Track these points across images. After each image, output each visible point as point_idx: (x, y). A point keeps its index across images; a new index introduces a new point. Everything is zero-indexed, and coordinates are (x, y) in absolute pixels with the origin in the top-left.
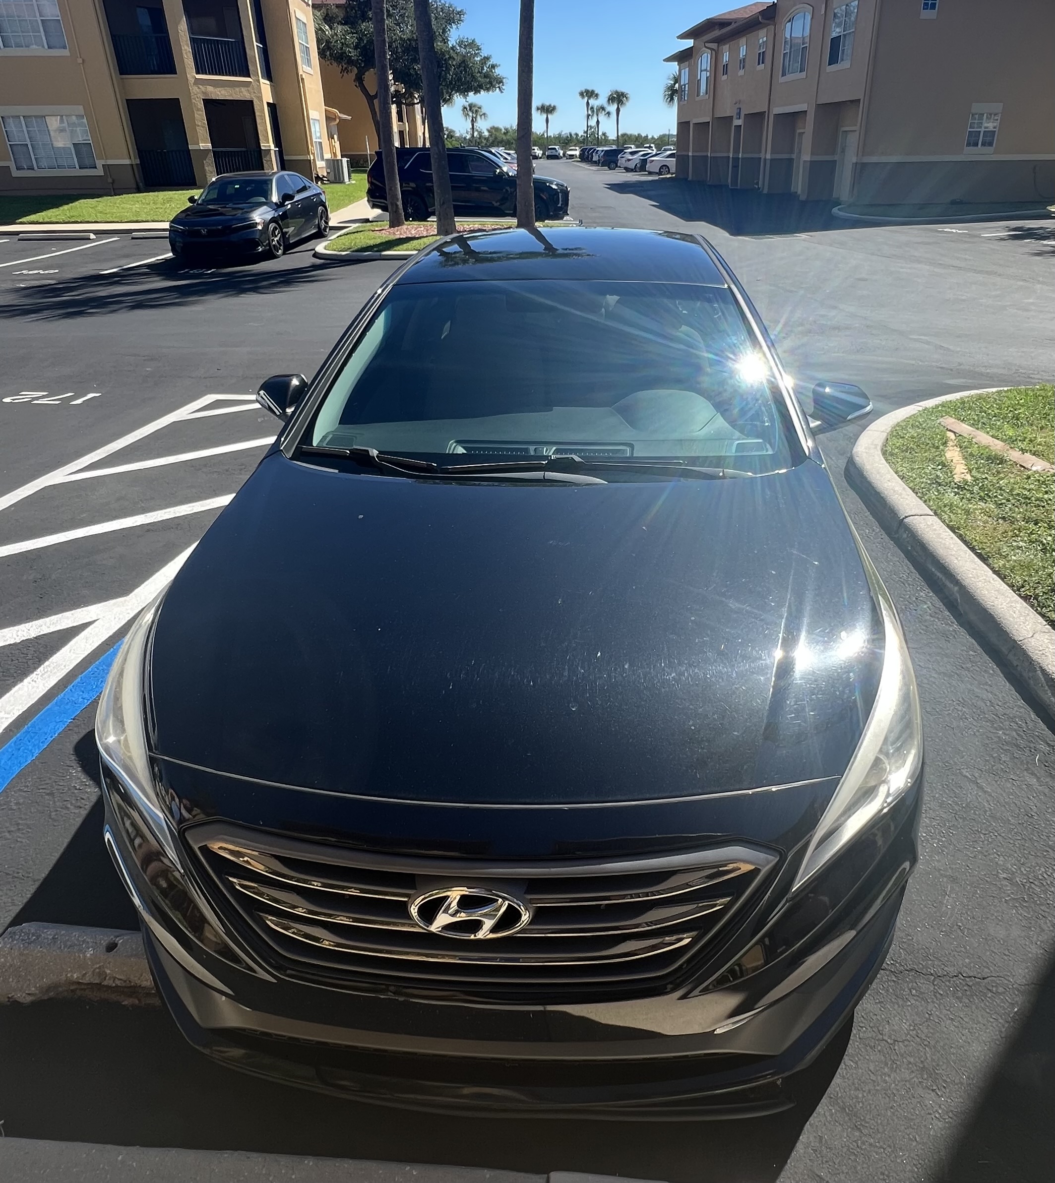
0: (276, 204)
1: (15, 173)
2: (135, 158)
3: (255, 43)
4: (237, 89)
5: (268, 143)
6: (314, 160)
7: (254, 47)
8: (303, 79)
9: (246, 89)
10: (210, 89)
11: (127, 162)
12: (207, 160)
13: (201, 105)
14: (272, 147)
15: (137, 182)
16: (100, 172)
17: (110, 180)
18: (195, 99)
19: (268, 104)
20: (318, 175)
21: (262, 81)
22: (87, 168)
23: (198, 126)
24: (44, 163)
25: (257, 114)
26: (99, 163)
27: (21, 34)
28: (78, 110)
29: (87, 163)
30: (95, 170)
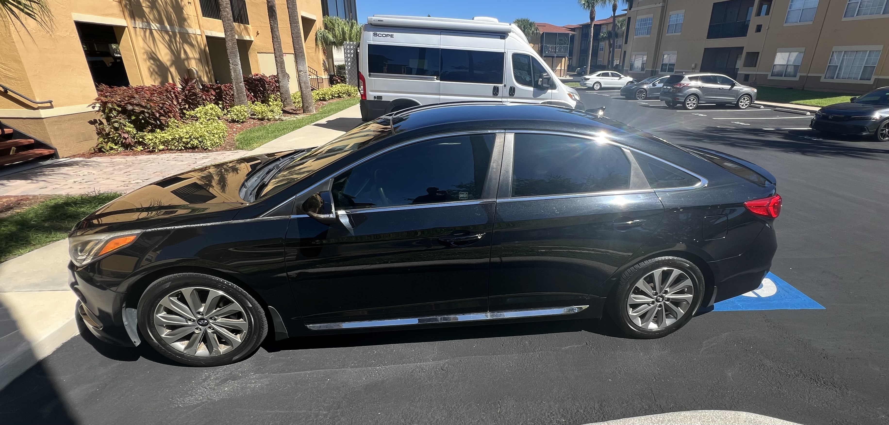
1: (823, 80)
16: (871, 82)
17: (874, 87)
22: (863, 79)
24: (841, 76)
26: (874, 77)
27: (871, 8)
28: (880, 47)
29: (866, 76)
30: (869, 81)
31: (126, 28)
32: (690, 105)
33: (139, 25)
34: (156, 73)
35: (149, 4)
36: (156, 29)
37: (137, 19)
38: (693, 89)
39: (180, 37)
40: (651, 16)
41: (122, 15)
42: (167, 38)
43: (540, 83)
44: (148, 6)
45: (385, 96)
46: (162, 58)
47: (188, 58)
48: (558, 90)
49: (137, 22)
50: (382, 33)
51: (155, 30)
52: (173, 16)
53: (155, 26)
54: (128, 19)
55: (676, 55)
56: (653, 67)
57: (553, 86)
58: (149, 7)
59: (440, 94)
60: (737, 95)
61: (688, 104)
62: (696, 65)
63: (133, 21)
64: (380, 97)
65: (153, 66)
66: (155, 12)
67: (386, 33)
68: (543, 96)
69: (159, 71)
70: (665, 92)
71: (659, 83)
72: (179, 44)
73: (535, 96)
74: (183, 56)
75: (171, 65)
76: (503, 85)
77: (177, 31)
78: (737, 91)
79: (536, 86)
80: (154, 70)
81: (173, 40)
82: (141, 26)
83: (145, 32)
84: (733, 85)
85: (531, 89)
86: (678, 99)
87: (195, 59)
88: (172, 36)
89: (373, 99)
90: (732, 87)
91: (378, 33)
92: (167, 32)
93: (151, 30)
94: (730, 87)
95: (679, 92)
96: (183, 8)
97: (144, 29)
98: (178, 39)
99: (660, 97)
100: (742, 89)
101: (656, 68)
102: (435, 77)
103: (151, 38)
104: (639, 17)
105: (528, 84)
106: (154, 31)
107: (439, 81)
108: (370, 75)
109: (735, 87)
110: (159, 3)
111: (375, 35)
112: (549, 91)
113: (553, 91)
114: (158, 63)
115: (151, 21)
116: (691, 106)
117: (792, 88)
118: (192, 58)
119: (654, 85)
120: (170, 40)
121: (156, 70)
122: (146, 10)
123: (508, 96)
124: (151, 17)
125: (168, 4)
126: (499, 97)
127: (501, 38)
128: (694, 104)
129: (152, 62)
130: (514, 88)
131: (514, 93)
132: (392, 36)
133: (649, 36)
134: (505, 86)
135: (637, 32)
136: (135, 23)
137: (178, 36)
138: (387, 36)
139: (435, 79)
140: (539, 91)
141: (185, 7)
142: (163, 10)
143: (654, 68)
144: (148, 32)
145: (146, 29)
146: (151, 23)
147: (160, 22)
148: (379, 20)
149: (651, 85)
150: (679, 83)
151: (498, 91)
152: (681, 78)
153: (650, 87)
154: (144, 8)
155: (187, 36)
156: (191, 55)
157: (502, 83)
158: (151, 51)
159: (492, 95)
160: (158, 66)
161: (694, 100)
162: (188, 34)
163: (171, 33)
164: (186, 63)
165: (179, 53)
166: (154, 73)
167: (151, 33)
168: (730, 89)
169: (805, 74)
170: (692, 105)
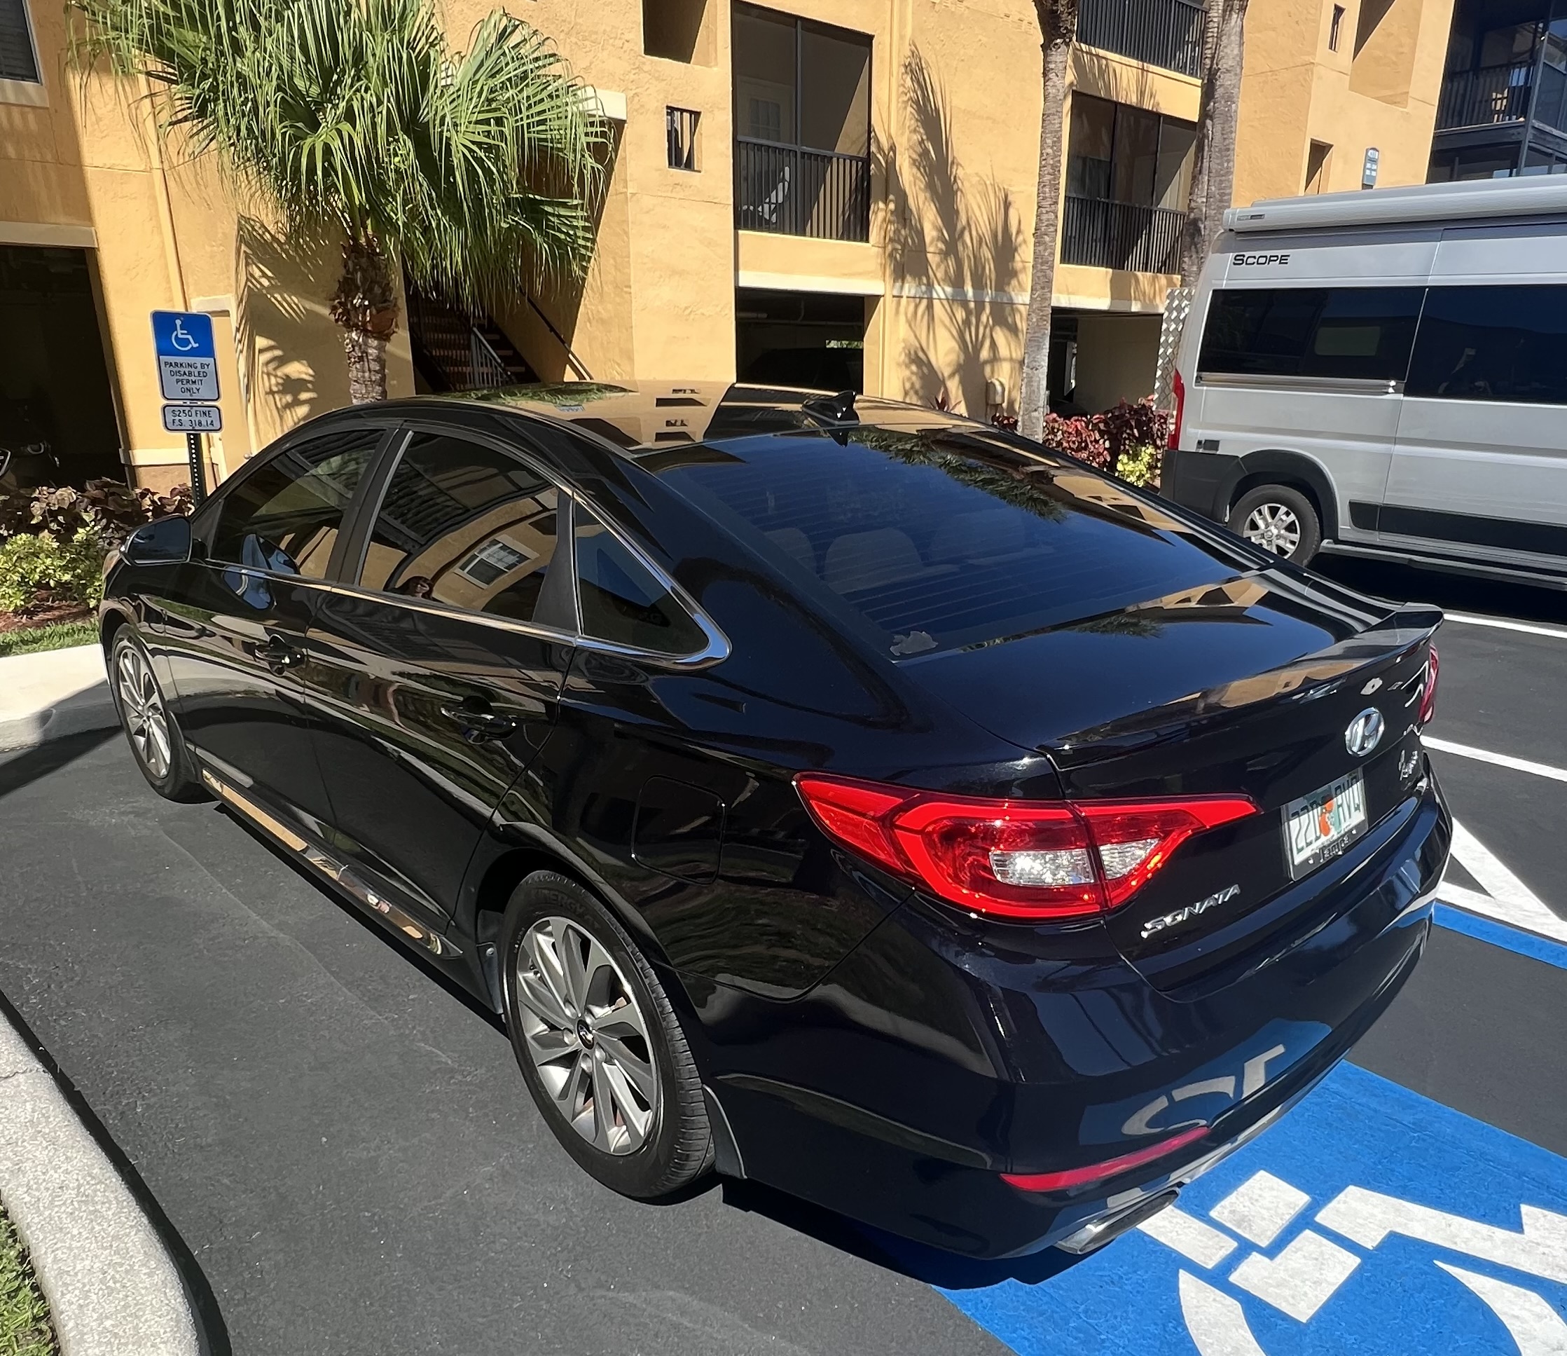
31: (882, 299)
33: (909, 291)
34: (916, 393)
35: (943, 247)
36: (943, 296)
37: (908, 278)
39: (991, 313)
41: (881, 273)
42: (960, 314)
44: (941, 250)
45: (1228, 440)
46: (937, 359)
47: (995, 359)
49: (906, 286)
50: (1257, 254)
51: (940, 299)
52: (990, 268)
53: (942, 291)
54: (889, 280)
58: (941, 252)
59: (1396, 441)
63: (898, 284)
64: (1214, 444)
65: (914, 378)
66: (951, 262)
67: (1268, 253)
69: (922, 388)
72: (985, 328)
74: (985, 354)
75: (952, 375)
77: (987, 300)
80: (913, 385)
81: (974, 320)
82: (912, 293)
83: (917, 307)
87: (1011, 359)
88: (974, 312)
89: (1195, 449)
91: (1247, 254)
92: (964, 303)
93: (930, 300)
96: (1016, 250)
97: (917, 299)
98: (984, 318)
102: (1393, 383)
103: (926, 317)
106: (936, 303)
107: (1401, 397)
108: (1199, 378)
110: (964, 243)
111: (1238, 261)
114: (926, 371)
115: (935, 282)
118: (1005, 360)
120: (967, 322)
121: (917, 386)
122: (933, 259)
124: (940, 275)
125: (984, 244)
129: (914, 368)
132: (1283, 260)
136: (902, 288)
137: (988, 310)
138: (1270, 260)
139: (1391, 390)
141: (1024, 246)
142: (968, 256)
144: (924, 302)
145: (921, 298)
146: (936, 286)
147: (957, 283)
148: (1252, 217)
154: (929, 256)
155: (1008, 309)
156: (1003, 351)
158: (918, 345)
160: (923, 377)
162: (1012, 304)
163: (972, 305)
164: (988, 369)
165: (978, 347)
166: (912, 393)
167: (930, 307)
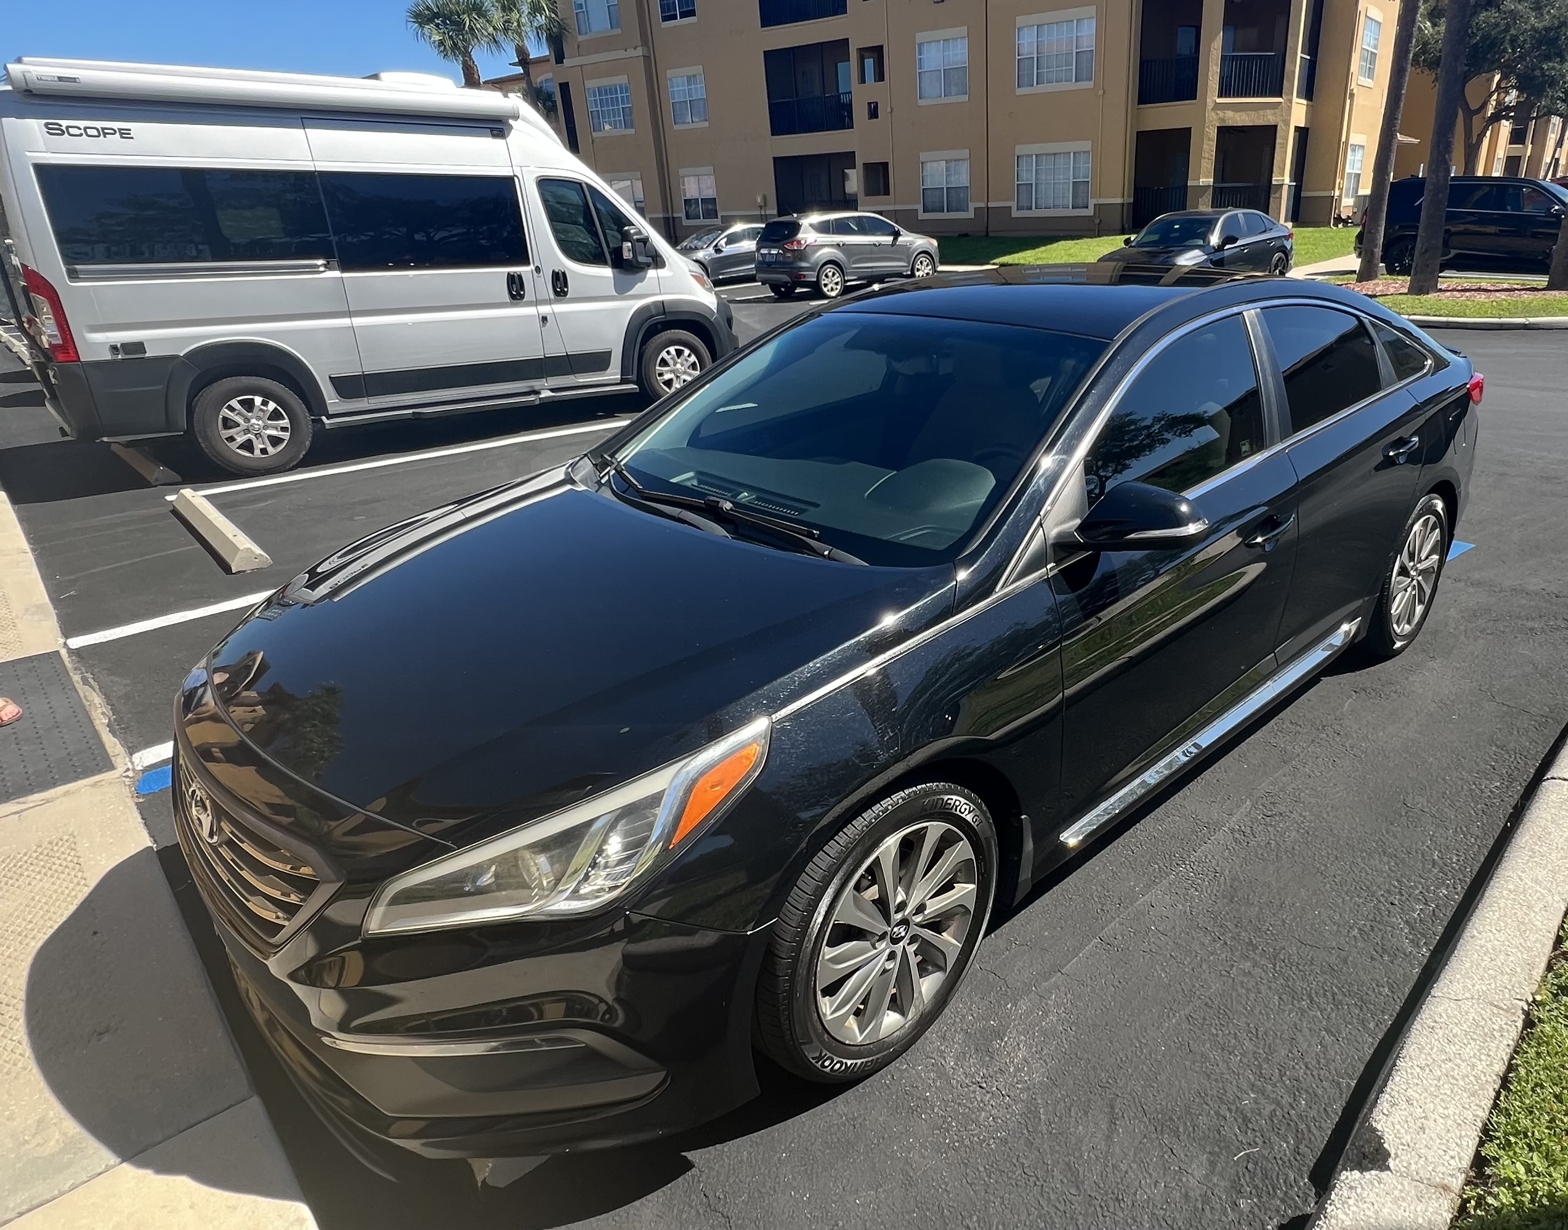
0: (1214, 247)
1: (1015, 214)
2: (1129, 196)
3: (1299, 54)
4: (1261, 112)
5: (1283, 177)
6: (1340, 196)
7: (1297, 58)
8: (1352, 95)
9: (1273, 111)
10: (1230, 114)
11: (1119, 201)
12: (1204, 198)
13: (1213, 134)
14: (1287, 180)
15: (1123, 225)
16: (1090, 212)
17: (1097, 221)
18: (1208, 127)
19: (1297, 129)
20: (1340, 215)
21: (1295, 99)
22: (1079, 208)
23: (1205, 158)
24: (1042, 203)
25: (1278, 141)
26: (1092, 203)
27: (1055, 69)
28: (1087, 145)
29: (1080, 202)
30: (1086, 210)
32: (829, 287)
38: (826, 250)
40: (622, 80)
43: (627, 255)
45: (152, 341)
48: (671, 270)
50: (82, 124)
55: (712, 177)
56: (665, 209)
57: (657, 261)
59: (350, 314)
60: (909, 256)
61: (826, 285)
62: (765, 198)
64: (138, 347)
68: (638, 288)
70: (769, 264)
71: (727, 244)
73: (622, 290)
76: (532, 267)
78: (906, 248)
79: (618, 263)
84: (896, 235)
85: (607, 272)
86: (804, 276)
89: (108, 356)
90: (895, 239)
91: (64, 123)
94: (891, 238)
95: (801, 260)
99: (758, 276)
100: (912, 243)
101: (672, 212)
102: (320, 262)
104: (591, 84)
105: (596, 258)
107: (337, 274)
108: (73, 275)
109: (900, 239)
111: (55, 131)
112: (651, 273)
113: (660, 271)
116: (832, 289)
117: (966, 235)
119: (718, 250)
123: (552, 296)
126: (530, 304)
127: (494, 136)
128: (837, 284)
130: (564, 274)
131: (566, 285)
132: (124, 134)
133: (632, 131)
134: (538, 269)
135: (596, 121)
138: (104, 132)
139: (322, 269)
140: (629, 277)
143: (668, 212)
148: (60, 78)
149: (711, 250)
150: (793, 239)
151: (522, 286)
152: (795, 228)
153: (710, 255)
157: (529, 264)
159: (507, 298)
161: (834, 274)
168: (893, 245)
169: (983, 205)
170: (834, 287)
